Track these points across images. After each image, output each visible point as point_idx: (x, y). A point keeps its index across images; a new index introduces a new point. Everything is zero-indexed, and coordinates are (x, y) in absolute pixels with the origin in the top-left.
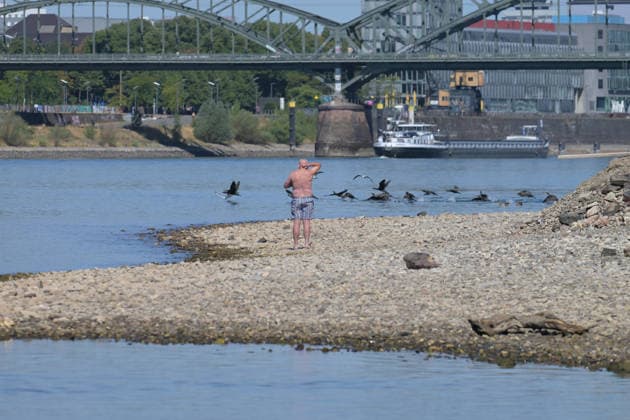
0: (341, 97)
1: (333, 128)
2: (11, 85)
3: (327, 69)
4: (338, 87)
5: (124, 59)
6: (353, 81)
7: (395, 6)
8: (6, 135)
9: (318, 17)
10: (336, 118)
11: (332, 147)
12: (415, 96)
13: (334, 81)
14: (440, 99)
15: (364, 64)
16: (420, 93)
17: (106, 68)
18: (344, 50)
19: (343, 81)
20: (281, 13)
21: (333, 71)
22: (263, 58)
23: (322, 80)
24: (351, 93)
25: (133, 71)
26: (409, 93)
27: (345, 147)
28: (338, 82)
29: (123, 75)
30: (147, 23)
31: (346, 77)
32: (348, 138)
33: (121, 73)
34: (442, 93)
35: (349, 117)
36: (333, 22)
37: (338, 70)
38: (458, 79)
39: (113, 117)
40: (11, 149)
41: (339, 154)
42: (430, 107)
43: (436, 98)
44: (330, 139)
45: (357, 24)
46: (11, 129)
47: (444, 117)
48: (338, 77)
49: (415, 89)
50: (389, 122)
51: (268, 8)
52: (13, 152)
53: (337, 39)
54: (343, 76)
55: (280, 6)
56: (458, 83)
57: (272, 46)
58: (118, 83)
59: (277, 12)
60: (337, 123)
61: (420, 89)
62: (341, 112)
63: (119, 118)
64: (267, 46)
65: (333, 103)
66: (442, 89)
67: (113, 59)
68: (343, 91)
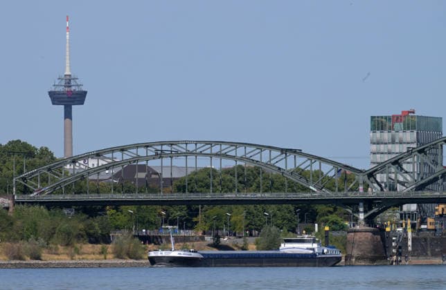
0: (363, 223)
1: (358, 245)
2: (125, 216)
3: (353, 203)
4: (362, 216)
5: (208, 197)
6: (372, 212)
7: (402, 158)
8: (129, 251)
9: (347, 166)
10: (360, 238)
11: (358, 259)
12: (409, 222)
13: (358, 212)
14: (428, 223)
15: (380, 199)
16: (412, 220)
17: (189, 203)
18: (366, 190)
19: (365, 212)
20: (320, 163)
21: (358, 204)
22: (307, 195)
23: (351, 212)
24: (370, 221)
25: (208, 205)
26: (405, 220)
27: (367, 258)
28: (361, 212)
29: (202, 208)
30: (214, 170)
31: (367, 209)
32: (369, 252)
33: (200, 206)
34: (430, 220)
35: (369, 238)
36: (358, 170)
37: (361, 204)
38: (440, 210)
39: (198, 238)
40: (131, 261)
41: (363, 264)
42: (421, 230)
43: (426, 224)
44: (355, 253)
45: (374, 171)
46: (131, 248)
47: (431, 236)
48: (361, 209)
49: (409, 217)
50: (394, 241)
51: (311, 160)
52: (133, 263)
53: (361, 182)
54: (365, 208)
55: (319, 158)
56: (441, 213)
57: (315, 187)
58: (198, 214)
59: (318, 163)
60: (360, 242)
61: (413, 216)
62: (364, 233)
63: (202, 239)
64: (311, 187)
65: (358, 227)
66: (429, 217)
67: (193, 197)
68: (365, 219)
